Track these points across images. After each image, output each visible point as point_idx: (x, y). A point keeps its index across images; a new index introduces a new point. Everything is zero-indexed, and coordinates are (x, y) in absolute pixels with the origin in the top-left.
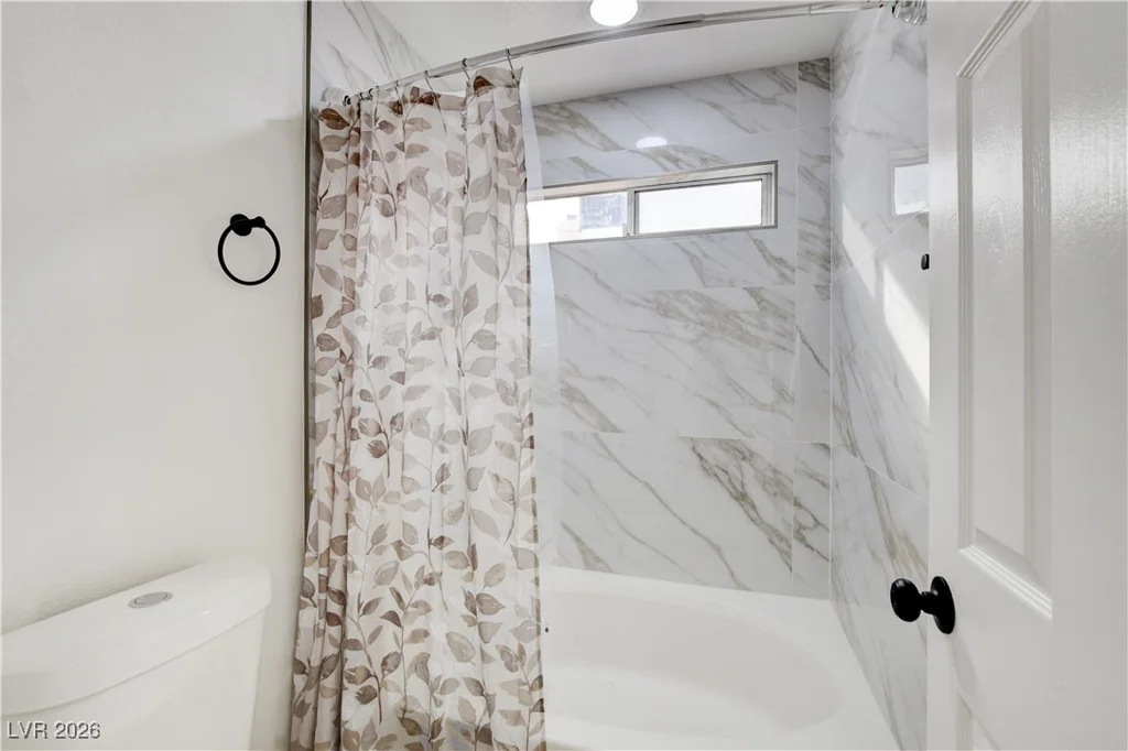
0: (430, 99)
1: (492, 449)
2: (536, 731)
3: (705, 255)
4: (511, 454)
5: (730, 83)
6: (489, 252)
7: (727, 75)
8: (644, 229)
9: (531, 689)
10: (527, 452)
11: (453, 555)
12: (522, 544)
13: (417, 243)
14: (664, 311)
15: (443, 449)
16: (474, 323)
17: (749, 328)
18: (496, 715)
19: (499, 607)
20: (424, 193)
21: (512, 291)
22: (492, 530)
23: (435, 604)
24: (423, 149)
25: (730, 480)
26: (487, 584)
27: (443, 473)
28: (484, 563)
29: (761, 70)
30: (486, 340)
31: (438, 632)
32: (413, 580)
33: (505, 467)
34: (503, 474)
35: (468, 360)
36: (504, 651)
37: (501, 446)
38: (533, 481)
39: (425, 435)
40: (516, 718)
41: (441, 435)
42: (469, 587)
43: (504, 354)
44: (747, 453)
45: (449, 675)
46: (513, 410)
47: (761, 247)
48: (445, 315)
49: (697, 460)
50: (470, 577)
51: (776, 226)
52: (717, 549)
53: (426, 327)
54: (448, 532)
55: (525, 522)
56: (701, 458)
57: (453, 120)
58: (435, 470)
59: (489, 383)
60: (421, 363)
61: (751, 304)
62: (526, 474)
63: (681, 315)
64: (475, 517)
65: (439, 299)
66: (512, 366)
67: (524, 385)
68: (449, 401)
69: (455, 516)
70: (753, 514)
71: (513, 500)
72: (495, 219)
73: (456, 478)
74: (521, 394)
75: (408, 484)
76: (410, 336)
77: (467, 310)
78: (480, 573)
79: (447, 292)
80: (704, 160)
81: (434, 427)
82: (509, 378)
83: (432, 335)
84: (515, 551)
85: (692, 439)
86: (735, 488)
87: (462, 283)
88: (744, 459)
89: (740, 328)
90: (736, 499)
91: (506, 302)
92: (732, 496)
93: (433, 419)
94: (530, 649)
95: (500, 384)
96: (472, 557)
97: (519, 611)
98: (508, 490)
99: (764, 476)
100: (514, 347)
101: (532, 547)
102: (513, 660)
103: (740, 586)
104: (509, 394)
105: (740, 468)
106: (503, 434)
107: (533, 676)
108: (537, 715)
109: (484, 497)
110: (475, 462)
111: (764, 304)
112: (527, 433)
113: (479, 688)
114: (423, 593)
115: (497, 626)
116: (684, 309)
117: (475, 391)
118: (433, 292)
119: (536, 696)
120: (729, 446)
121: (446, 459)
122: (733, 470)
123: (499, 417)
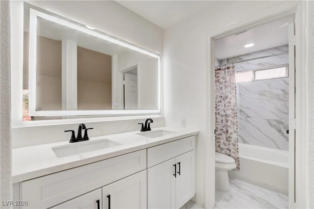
0: (220, 69)
1: (230, 117)
2: (237, 155)
3: (271, 83)
4: (233, 118)
5: (277, 49)
6: (230, 90)
7: (276, 47)
8: (257, 79)
9: (237, 149)
10: (236, 117)
11: (224, 132)
12: (235, 130)
13: (218, 89)
14: (261, 94)
15: (222, 117)
16: (227, 100)
17: (281, 97)
18: (231, 152)
19: (232, 138)
20: (219, 82)
21: (233, 96)
22: (230, 128)
23: (221, 138)
24: (219, 76)
25: (277, 128)
26: (230, 135)
27: (222, 120)
28: (229, 132)
29: (285, 45)
30: (229, 102)
31: (222, 141)
32: (218, 134)
33: (233, 120)
34: (232, 120)
35: (226, 105)
36: (232, 144)
37: (232, 117)
38: (237, 121)
39: (220, 115)
40: (234, 153)
41: (222, 115)
42: (226, 136)
43: (232, 104)
44: (281, 122)
45: (223, 147)
46: (234, 112)
47: (285, 81)
48: (222, 99)
49: (269, 124)
50: (227, 135)
51: (288, 77)
52: (274, 141)
53: (220, 101)
54: (223, 128)
55: (236, 127)
56: (270, 123)
57: (223, 72)
58: (221, 120)
59: (230, 108)
60: (219, 106)
61: (282, 93)
62: (236, 120)
63: (265, 95)
64: (227, 126)
65: (221, 97)
66: (233, 106)
67: (235, 109)
68: (223, 111)
69: (224, 126)
70: (283, 135)
71: (234, 124)
72: (231, 86)
73: (224, 121)
74: (235, 110)
75: (217, 122)
76: (217, 102)
77: (226, 98)
78: (229, 133)
79: (222, 96)
80: (270, 65)
81: (221, 114)
82: (233, 108)
83: (220, 102)
84: (234, 131)
85: (268, 120)
86: (278, 129)
87: (225, 95)
88: (280, 124)
89: (279, 97)
90: (278, 131)
91: (232, 97)
92: (277, 131)
93: (221, 113)
94: (236, 144)
95: (231, 108)
96: (227, 131)
97: (235, 139)
98: (233, 123)
99: (285, 127)
100: (234, 103)
101: (237, 130)
102: (234, 145)
103: (279, 149)
104: (233, 110)
105: (279, 125)
106: (232, 115)
107: (237, 148)
108: (237, 153)
109: (229, 123)
110: (228, 119)
111: (285, 93)
112: (236, 115)
113: (228, 149)
114: (219, 136)
115: (231, 140)
116: (266, 94)
117: (228, 109)
118: (220, 96)
119: (237, 151)
120: (277, 121)
121: (222, 119)
122: (278, 126)
123: (231, 113)
